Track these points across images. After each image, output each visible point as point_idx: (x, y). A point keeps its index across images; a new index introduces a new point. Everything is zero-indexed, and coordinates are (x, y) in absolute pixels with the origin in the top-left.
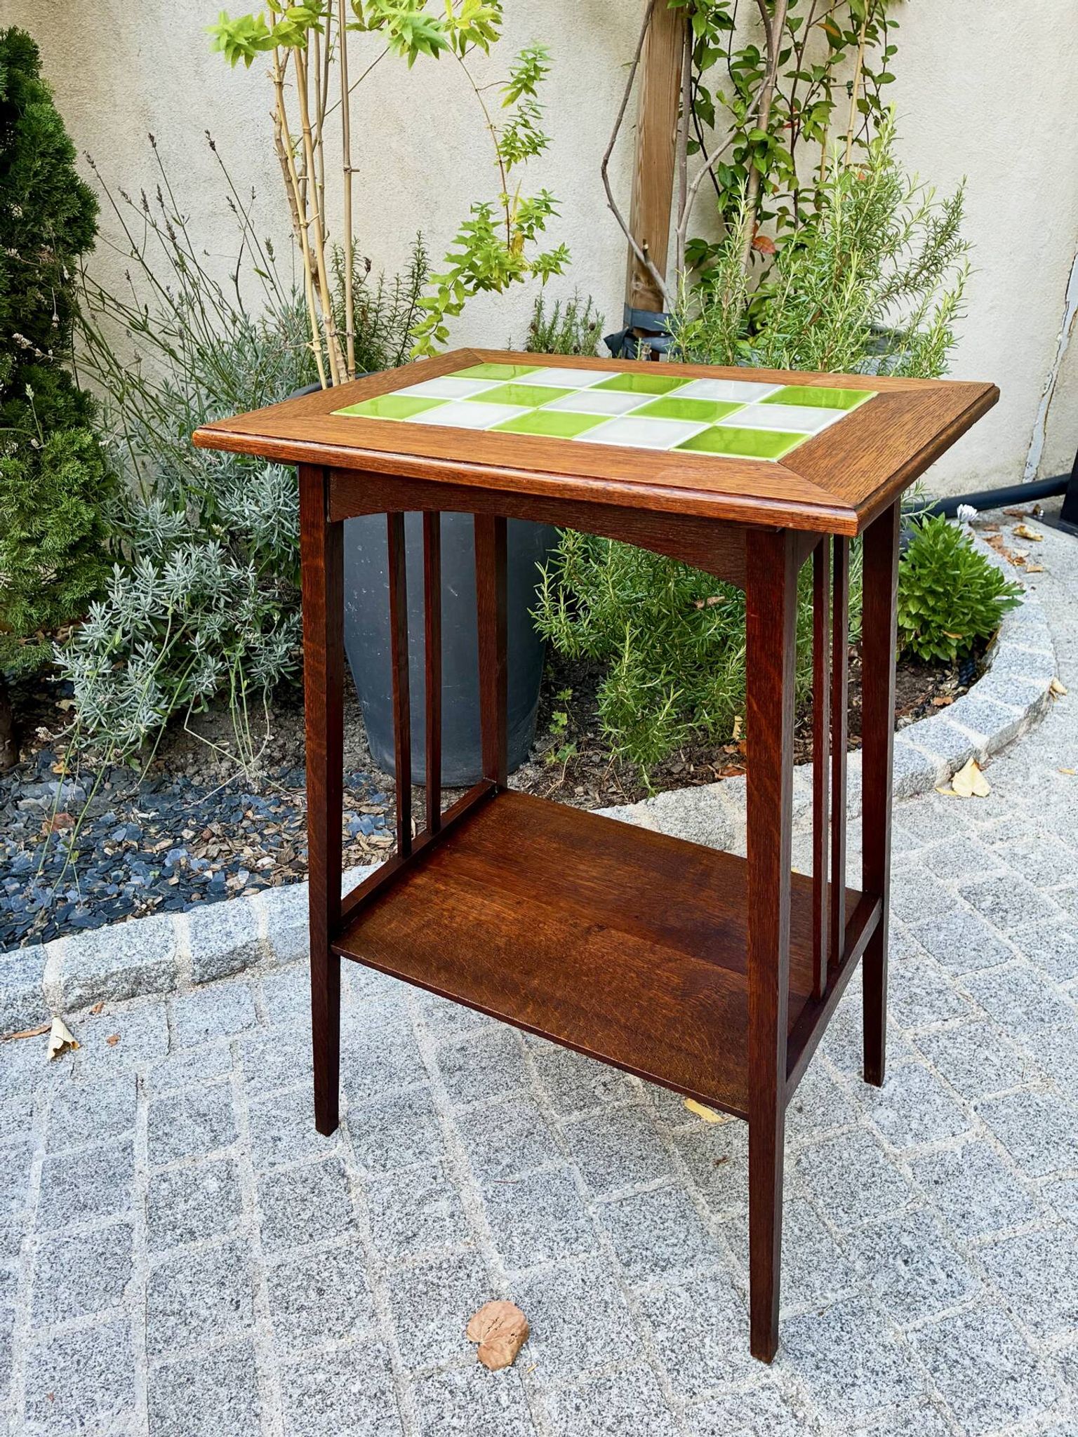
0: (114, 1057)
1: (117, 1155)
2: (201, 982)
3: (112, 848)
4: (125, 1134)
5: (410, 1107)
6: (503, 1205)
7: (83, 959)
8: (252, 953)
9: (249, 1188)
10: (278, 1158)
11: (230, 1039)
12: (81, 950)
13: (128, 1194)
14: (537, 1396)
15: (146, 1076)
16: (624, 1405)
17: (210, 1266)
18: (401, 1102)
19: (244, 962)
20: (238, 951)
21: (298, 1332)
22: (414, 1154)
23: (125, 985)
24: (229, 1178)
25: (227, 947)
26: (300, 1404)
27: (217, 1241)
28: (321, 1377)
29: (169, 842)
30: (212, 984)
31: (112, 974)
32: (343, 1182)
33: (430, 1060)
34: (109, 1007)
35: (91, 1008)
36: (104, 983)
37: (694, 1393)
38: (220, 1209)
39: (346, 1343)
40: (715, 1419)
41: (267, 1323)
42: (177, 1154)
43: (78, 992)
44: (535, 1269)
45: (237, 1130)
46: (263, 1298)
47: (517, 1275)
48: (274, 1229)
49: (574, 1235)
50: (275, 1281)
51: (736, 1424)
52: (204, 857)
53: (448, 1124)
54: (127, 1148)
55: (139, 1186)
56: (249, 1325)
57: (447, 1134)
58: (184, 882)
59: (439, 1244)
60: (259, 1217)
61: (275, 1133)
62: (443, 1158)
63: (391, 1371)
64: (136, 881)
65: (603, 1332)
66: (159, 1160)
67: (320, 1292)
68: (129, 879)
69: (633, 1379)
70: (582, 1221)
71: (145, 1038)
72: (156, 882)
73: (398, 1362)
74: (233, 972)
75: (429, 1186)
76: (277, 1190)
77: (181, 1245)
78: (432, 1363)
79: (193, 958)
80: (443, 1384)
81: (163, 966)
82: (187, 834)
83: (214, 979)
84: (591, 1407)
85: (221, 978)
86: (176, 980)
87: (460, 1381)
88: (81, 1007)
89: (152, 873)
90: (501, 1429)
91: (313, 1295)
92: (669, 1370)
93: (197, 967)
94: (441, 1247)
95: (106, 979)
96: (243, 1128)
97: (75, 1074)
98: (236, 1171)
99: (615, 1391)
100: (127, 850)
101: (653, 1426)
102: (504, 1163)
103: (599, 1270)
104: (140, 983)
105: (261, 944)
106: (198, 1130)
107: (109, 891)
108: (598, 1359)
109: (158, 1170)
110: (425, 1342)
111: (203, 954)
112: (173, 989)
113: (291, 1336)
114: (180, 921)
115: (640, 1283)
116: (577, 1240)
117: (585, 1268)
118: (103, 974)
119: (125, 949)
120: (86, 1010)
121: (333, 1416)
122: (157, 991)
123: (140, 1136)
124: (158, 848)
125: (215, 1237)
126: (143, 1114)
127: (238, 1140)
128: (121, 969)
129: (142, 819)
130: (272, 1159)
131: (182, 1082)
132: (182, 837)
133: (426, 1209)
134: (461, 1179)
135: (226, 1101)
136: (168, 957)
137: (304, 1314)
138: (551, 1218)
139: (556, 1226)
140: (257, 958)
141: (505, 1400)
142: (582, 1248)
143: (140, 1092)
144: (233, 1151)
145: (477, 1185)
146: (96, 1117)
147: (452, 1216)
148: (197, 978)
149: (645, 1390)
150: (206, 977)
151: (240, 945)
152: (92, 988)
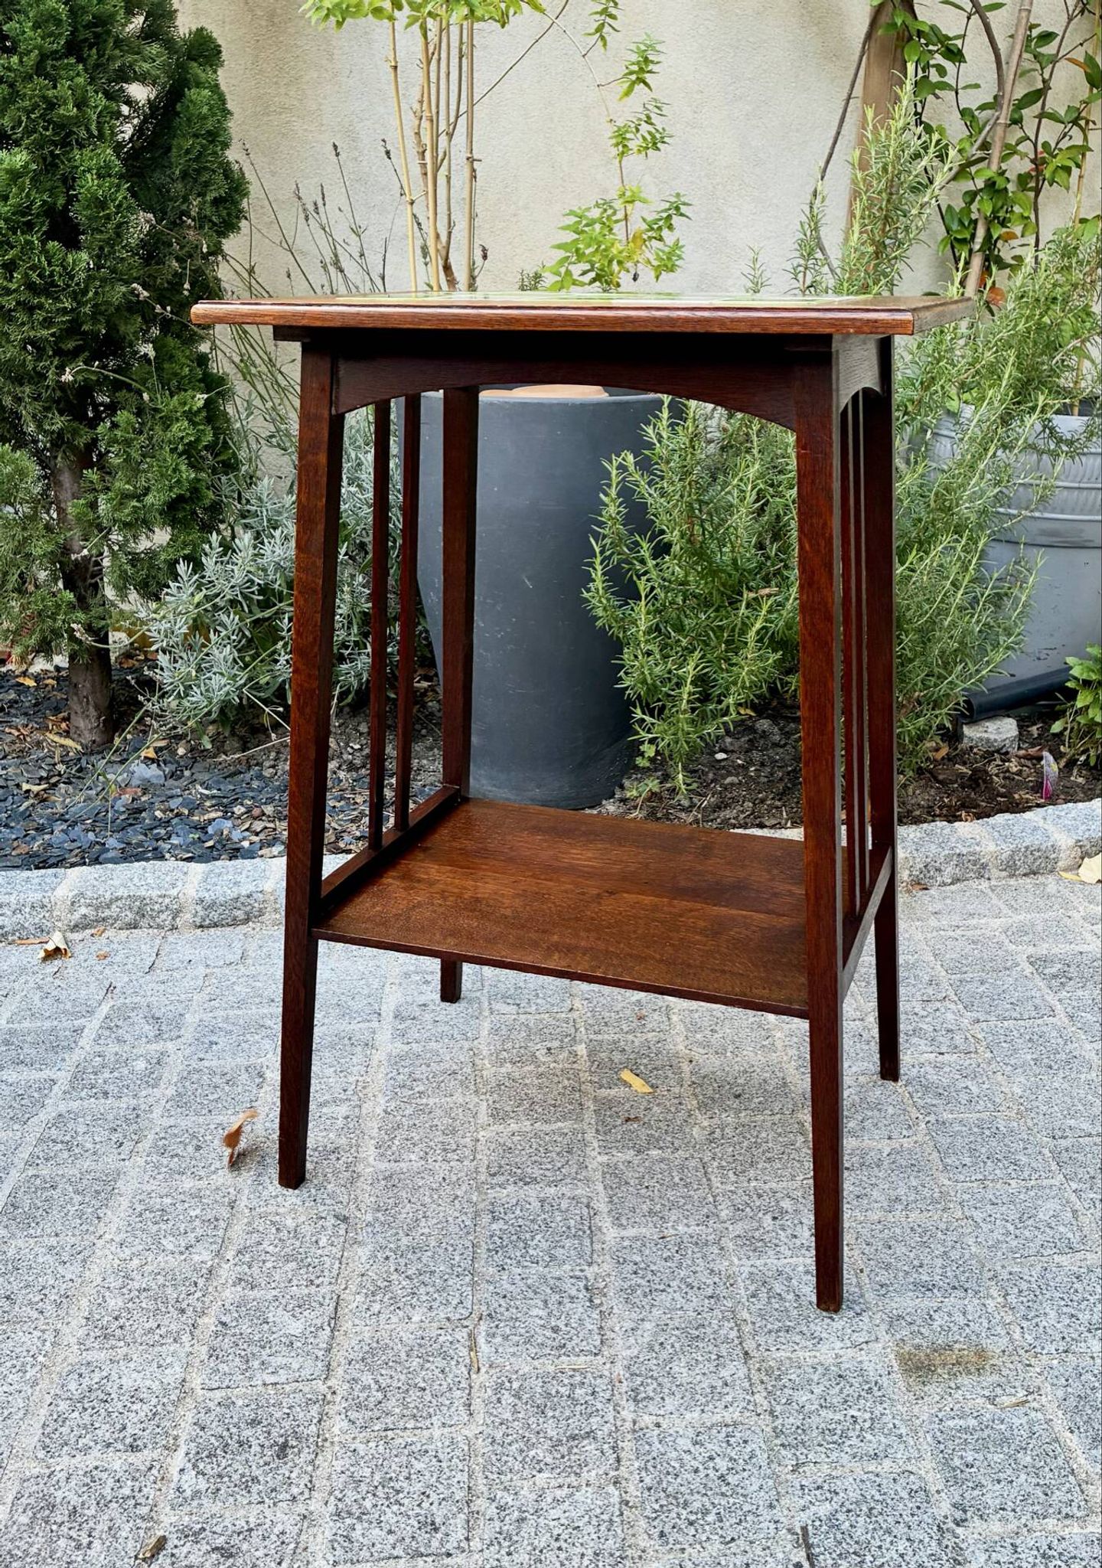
0: (99, 968)
1: (67, 1033)
2: (201, 926)
3: (164, 812)
4: (83, 1020)
5: (350, 1039)
6: (399, 1118)
7: (96, 883)
8: (256, 905)
9: (171, 1074)
10: (208, 1056)
11: (208, 971)
12: (96, 876)
13: (63, 1060)
14: (355, 1246)
15: (119, 985)
16: (432, 1264)
17: (110, 1117)
18: (343, 1034)
19: (247, 914)
20: (242, 899)
21: (164, 1170)
22: (335, 1071)
23: (128, 913)
24: (158, 1063)
25: (231, 894)
26: (140, 1215)
27: (127, 1101)
28: (169, 1201)
29: (220, 814)
30: (212, 930)
31: (117, 899)
32: (258, 1080)
33: (388, 1009)
34: (110, 933)
35: (93, 931)
36: (108, 906)
37: (504, 1269)
38: (139, 1082)
39: (203, 1184)
40: (512, 1288)
41: (141, 1161)
42: (120, 1040)
43: (83, 910)
44: (402, 1165)
45: (182, 1032)
46: (146, 1145)
47: (383, 1166)
48: (180, 1101)
49: (454, 1147)
50: (162, 1135)
51: (531, 1294)
52: (247, 830)
53: (378, 1056)
54: (78, 1031)
55: (77, 1056)
56: (124, 1160)
57: (374, 1063)
58: (219, 847)
59: (324, 1134)
60: (171, 1092)
61: (214, 1039)
62: (361, 1079)
63: (232, 1208)
64: (175, 841)
65: (442, 1214)
66: (101, 1042)
67: (198, 1148)
68: (169, 838)
69: (450, 1249)
70: (468, 1140)
71: (132, 959)
72: (193, 843)
73: (243, 1202)
74: (235, 923)
75: (336, 1095)
76: (196, 1076)
77: (92, 1100)
78: (271, 1209)
79: (196, 897)
80: (273, 1223)
81: (167, 901)
82: (239, 810)
83: (216, 925)
84: (400, 1260)
85: (223, 926)
86: (178, 919)
87: (290, 1223)
88: (85, 927)
89: (191, 835)
90: (309, 1260)
91: (190, 1149)
92: (489, 1250)
93: (199, 908)
94: (324, 1137)
95: (111, 901)
96: (188, 1034)
97: (58, 975)
98: (166, 1059)
99: (429, 1254)
100: (177, 815)
101: (450, 1282)
102: (417, 1089)
103: (463, 1174)
104: (143, 916)
105: (267, 897)
106: (147, 1027)
107: (146, 844)
108: (426, 1231)
109: (97, 1049)
110: (273, 1194)
111: (207, 895)
112: (174, 928)
113: (156, 1172)
114: (197, 869)
115: (498, 1189)
116: (455, 1151)
117: (450, 1171)
118: (108, 896)
119: (136, 880)
120: (88, 932)
121: (164, 1227)
122: (159, 927)
123: (92, 1025)
124: (206, 817)
125: (125, 1099)
126: (105, 1009)
127: (179, 1040)
128: (126, 895)
129: (201, 794)
130: (202, 1056)
131: (149, 994)
132: (233, 813)
133: (325, 1110)
134: (370, 1095)
135: (182, 1012)
136: (174, 892)
137: (176, 1159)
138: (440, 1133)
139: (440, 1139)
140: (261, 913)
141: (323, 1242)
142: (457, 1157)
143: (109, 995)
144: (170, 1046)
145: (382, 1102)
146: (61, 1006)
147: (347, 1118)
148: (198, 920)
149: (457, 1258)
150: (207, 922)
151: (244, 893)
152: (97, 910)
